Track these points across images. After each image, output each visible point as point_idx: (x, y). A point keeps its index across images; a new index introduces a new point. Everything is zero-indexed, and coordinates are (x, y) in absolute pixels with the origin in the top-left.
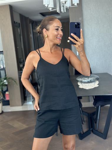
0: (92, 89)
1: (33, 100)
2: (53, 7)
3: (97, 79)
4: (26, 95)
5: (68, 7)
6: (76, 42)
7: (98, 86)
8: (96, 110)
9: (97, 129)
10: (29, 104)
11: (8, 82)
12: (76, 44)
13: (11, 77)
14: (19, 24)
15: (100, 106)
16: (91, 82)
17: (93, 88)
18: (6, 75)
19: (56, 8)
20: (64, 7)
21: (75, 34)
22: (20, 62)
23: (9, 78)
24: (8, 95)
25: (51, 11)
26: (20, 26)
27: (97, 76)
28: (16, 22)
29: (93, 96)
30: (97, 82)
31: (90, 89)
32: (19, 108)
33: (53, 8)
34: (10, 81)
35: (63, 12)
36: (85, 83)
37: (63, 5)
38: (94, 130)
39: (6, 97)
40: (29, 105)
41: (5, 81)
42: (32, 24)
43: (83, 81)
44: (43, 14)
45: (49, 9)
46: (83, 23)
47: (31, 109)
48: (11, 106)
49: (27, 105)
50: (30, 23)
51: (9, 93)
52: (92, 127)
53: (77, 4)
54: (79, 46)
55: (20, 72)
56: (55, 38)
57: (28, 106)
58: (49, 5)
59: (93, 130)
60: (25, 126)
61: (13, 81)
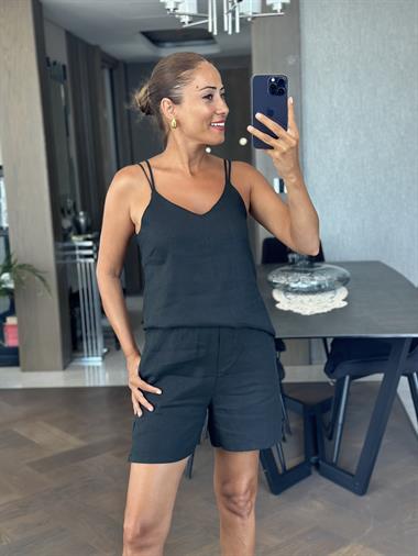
0: (323, 313)
1: (105, 350)
2: (194, 11)
3: (344, 281)
4: (79, 333)
5: (250, 14)
6: (272, 142)
7: (345, 304)
8: (332, 394)
9: (334, 460)
10: (91, 364)
11: (18, 282)
12: (272, 148)
13: (28, 261)
14: (64, 67)
15: (347, 378)
16: (319, 290)
17: (325, 310)
18: (8, 256)
19: (207, 18)
20: (234, 15)
21: (270, 114)
22: (63, 211)
23: (22, 267)
24: (16, 330)
25: (187, 25)
26: (65, 77)
27: (343, 271)
28: (51, 61)
29: (325, 339)
30: (342, 293)
31: (318, 314)
32: (55, 379)
33: (194, 18)
34: (23, 278)
35: (230, 32)
36: (298, 292)
37: (231, 8)
38: (324, 460)
39: (6, 334)
40: (89, 367)
41: (6, 276)
42: (111, 71)
43: (293, 285)
44: (155, 38)
45: (179, 19)
46: (300, 79)
47: (97, 384)
48: (24, 370)
49: (83, 368)
50: (103, 67)
51: (19, 321)
52: (316, 452)
53: (284, 5)
54: (283, 154)
55: (61, 245)
56: (205, 126)
57: (86, 370)
58: (180, 6)
59: (320, 462)
60: (74, 442)
61: (36, 278)
